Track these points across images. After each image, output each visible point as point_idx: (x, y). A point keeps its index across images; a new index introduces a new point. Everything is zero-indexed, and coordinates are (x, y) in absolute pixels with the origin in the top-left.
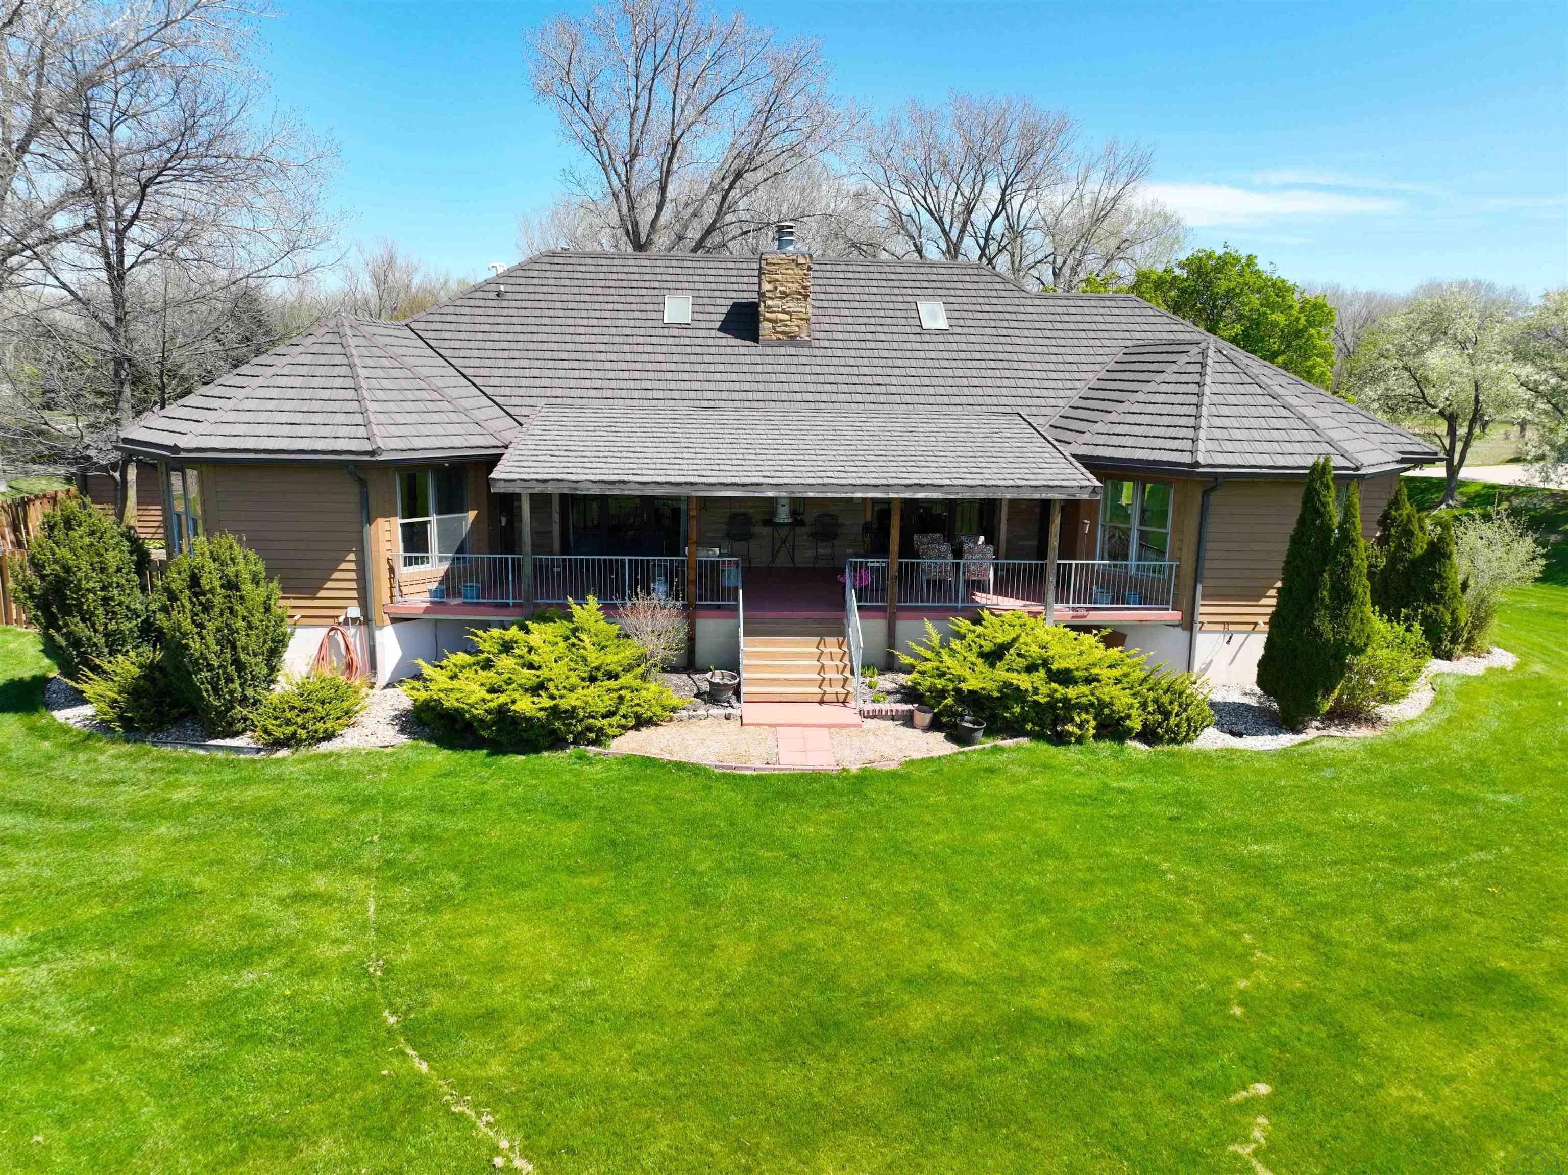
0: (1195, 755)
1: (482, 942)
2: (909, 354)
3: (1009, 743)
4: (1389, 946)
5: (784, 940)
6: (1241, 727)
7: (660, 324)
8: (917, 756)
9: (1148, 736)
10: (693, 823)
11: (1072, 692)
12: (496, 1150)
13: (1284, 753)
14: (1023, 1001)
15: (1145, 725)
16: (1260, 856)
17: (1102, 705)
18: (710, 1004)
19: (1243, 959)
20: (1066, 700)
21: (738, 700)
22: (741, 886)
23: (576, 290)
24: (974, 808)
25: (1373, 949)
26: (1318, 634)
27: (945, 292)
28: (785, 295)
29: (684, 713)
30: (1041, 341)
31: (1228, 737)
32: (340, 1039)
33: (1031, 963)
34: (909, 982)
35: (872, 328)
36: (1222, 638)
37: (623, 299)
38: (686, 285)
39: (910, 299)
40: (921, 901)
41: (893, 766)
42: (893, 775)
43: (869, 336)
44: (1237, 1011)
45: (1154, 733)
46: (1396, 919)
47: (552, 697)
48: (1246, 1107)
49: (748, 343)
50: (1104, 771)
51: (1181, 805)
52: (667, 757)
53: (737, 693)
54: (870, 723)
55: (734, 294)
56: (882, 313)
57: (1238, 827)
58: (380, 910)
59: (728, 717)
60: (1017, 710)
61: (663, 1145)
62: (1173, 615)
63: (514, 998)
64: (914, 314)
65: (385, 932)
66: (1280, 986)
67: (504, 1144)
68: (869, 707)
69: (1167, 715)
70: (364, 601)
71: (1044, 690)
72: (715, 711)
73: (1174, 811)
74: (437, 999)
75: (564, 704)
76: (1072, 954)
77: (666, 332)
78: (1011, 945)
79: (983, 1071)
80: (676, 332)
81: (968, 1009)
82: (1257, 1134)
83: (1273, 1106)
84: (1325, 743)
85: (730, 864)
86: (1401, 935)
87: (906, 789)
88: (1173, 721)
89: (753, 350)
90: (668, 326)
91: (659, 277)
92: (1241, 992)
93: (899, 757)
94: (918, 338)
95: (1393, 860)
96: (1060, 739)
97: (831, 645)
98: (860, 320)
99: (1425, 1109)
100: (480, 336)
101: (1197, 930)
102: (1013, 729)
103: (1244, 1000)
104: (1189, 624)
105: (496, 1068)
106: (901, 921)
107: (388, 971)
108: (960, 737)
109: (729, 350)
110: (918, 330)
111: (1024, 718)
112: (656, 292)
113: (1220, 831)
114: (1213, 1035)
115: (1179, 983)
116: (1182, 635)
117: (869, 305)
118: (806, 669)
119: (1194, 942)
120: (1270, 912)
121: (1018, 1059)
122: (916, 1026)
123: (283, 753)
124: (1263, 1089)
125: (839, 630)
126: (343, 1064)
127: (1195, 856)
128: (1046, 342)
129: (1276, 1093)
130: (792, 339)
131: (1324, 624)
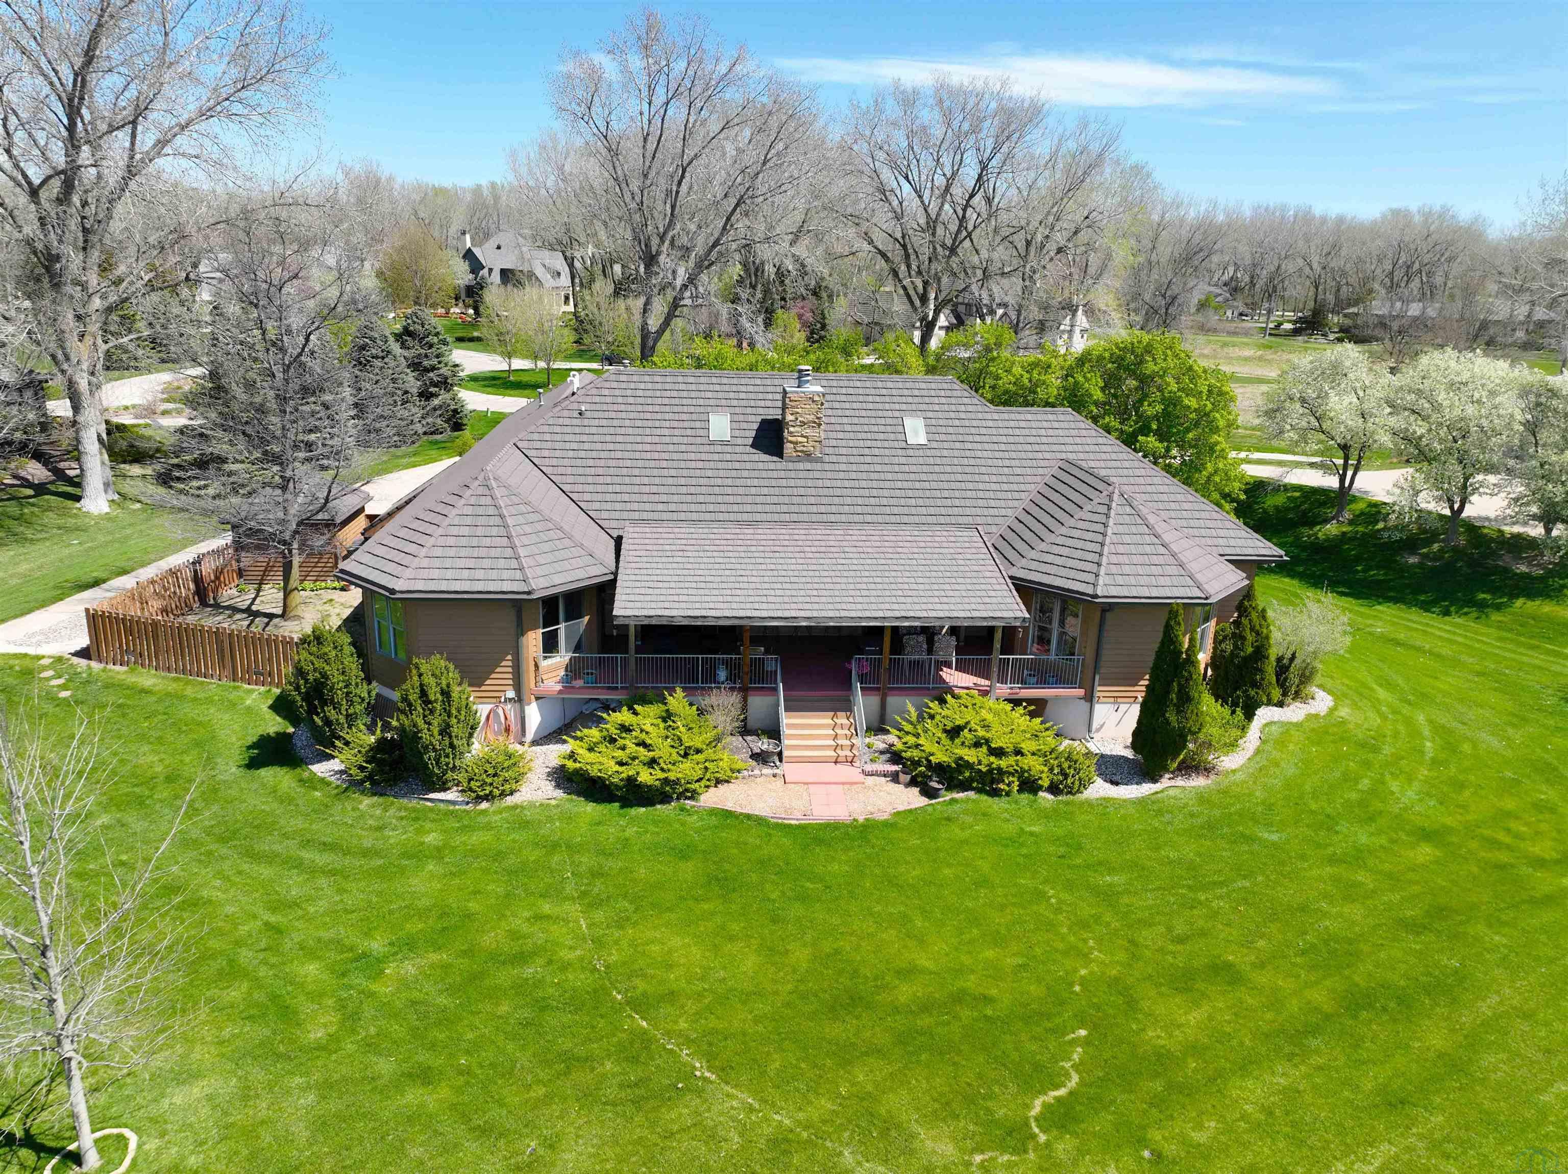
0: (1082, 804)
1: (655, 948)
2: (897, 468)
3: (961, 795)
4: (1171, 947)
5: (827, 946)
6: (1117, 778)
7: (704, 440)
8: (901, 808)
9: (1054, 789)
10: (763, 863)
11: (1003, 763)
12: (694, 1068)
13: (1141, 802)
14: (960, 984)
15: (1052, 782)
16: (1110, 885)
17: (1023, 771)
18: (789, 987)
19: (1085, 957)
20: (999, 769)
21: (781, 760)
22: (797, 910)
23: (640, 408)
24: (937, 850)
25: (1161, 950)
26: (1168, 723)
27: (924, 407)
28: (803, 424)
29: (746, 773)
30: (997, 455)
31: (1108, 785)
32: (596, 1008)
33: (966, 960)
34: (899, 973)
35: (869, 443)
36: (1112, 708)
37: (677, 417)
38: (724, 402)
39: (897, 414)
40: (905, 919)
41: (885, 816)
42: (886, 824)
43: (867, 451)
44: (1077, 988)
45: (1057, 788)
46: (1180, 928)
47: (662, 770)
48: (1073, 1042)
49: (775, 459)
50: (1021, 818)
51: (1068, 845)
52: (739, 810)
53: (780, 754)
54: (870, 780)
55: (761, 411)
56: (875, 429)
57: (1100, 863)
58: (589, 926)
59: (774, 776)
60: (967, 774)
61: (777, 1064)
62: (1081, 692)
63: (683, 984)
64: (900, 429)
65: (599, 942)
66: (1103, 973)
67: (698, 1065)
68: (869, 768)
69: (1066, 776)
70: (518, 687)
71: (985, 761)
72: (767, 771)
73: (1062, 850)
74: (641, 985)
75: (672, 776)
76: (990, 954)
77: (712, 448)
78: (956, 949)
79: (938, 1024)
80: (719, 448)
81: (931, 989)
82: (1075, 1057)
83: (1086, 1042)
84: (1171, 792)
85: (790, 893)
86: (1181, 940)
87: (895, 834)
88: (1069, 781)
89: (779, 466)
90: (712, 443)
91: (703, 394)
92: (1082, 977)
93: (890, 810)
94: (903, 452)
95: (1190, 887)
96: (995, 793)
97: (842, 719)
98: (860, 436)
99: (1162, 1042)
100: (571, 454)
101: (1063, 939)
102: (964, 786)
103: (1083, 981)
104: (1090, 698)
105: (683, 1025)
106: (893, 932)
107: (607, 967)
108: (929, 793)
109: (761, 465)
110: (904, 445)
111: (971, 779)
112: (702, 409)
113: (1088, 867)
114: (1062, 1003)
115: (1049, 971)
116: (1085, 705)
117: (866, 421)
118: (826, 737)
119: (1061, 946)
120: (1108, 924)
121: (956, 1017)
122: (902, 999)
123: (484, 805)
124: (1083, 1032)
125: (847, 707)
126: (602, 1023)
127: (1070, 886)
128: (1001, 455)
129: (1090, 1034)
130: (808, 456)
131: (1172, 717)
